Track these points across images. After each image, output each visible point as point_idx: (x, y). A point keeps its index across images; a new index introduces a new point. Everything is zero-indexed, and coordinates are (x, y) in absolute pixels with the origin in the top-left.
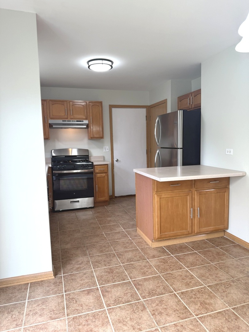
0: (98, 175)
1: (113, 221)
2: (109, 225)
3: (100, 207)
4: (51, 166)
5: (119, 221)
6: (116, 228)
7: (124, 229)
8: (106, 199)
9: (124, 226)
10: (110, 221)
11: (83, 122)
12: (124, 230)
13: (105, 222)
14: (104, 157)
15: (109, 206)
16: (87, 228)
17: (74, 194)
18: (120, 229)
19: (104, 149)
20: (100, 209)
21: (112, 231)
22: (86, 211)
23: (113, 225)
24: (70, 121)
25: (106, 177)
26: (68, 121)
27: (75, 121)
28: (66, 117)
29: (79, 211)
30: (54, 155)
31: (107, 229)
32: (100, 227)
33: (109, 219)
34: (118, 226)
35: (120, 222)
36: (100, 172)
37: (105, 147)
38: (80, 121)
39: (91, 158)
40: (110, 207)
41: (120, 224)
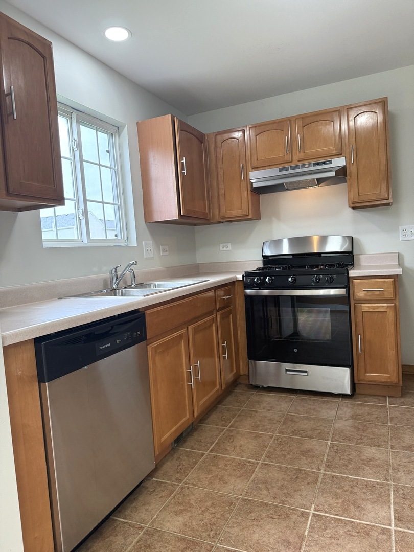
0: (366, 307)
1: (378, 466)
2: (353, 480)
3: (371, 398)
4: (242, 279)
5: (401, 474)
6: (369, 506)
7: (398, 519)
8: (389, 377)
9: (408, 502)
10: (369, 462)
11: (331, 163)
12: (393, 528)
13: (350, 461)
14: (400, 257)
15: (402, 400)
16: (280, 468)
17: (296, 350)
18: (382, 513)
19: (401, 233)
20: (366, 408)
21: (346, 511)
22: (323, 402)
23: (367, 485)
24: (297, 167)
25: (391, 314)
26: (292, 168)
27: (310, 166)
28: (288, 158)
29: (307, 397)
30: (268, 252)
31: (337, 496)
32: (321, 477)
33: (370, 452)
34: (382, 499)
35: (399, 479)
36: (368, 297)
37: (404, 227)
38: (324, 163)
39: (359, 259)
40: (403, 403)
41: (396, 490)
